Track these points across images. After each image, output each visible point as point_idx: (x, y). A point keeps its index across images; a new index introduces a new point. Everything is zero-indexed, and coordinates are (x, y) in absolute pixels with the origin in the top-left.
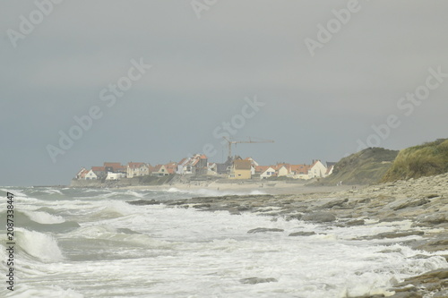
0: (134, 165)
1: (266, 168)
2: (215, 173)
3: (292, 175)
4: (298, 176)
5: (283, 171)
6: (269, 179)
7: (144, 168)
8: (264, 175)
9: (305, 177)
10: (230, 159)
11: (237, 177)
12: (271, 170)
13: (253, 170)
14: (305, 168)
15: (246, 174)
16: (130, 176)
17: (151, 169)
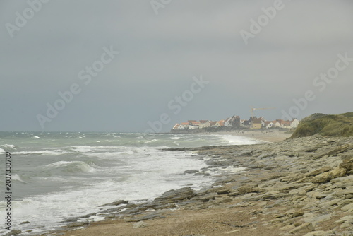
0: (202, 122)
1: (270, 122)
2: (243, 126)
3: (282, 126)
4: (285, 127)
5: (278, 124)
6: (271, 128)
7: (207, 123)
8: (268, 126)
9: (289, 127)
10: (251, 118)
11: (254, 128)
12: (272, 124)
13: (263, 123)
14: (289, 122)
15: (259, 126)
16: (201, 127)
17: (211, 124)
